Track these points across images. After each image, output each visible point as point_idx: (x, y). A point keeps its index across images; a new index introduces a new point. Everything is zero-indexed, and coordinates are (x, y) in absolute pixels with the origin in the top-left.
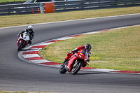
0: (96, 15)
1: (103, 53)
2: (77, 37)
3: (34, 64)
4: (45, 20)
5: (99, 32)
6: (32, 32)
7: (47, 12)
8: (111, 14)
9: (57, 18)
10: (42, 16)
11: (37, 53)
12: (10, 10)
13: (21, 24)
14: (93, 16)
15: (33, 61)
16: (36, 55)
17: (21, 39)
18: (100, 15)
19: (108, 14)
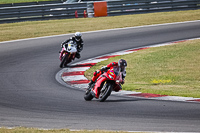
0: (167, 20)
1: (177, 74)
2: (140, 52)
3: (78, 90)
4: (94, 27)
5: (171, 44)
6: (81, 41)
7: (97, 15)
8: (189, 18)
9: (111, 24)
10: (90, 21)
11: (83, 73)
12: (44, 13)
13: (60, 32)
14: (162, 20)
15: (77, 86)
16: (82, 77)
17: (64, 51)
18: (173, 20)
19: (184, 18)
